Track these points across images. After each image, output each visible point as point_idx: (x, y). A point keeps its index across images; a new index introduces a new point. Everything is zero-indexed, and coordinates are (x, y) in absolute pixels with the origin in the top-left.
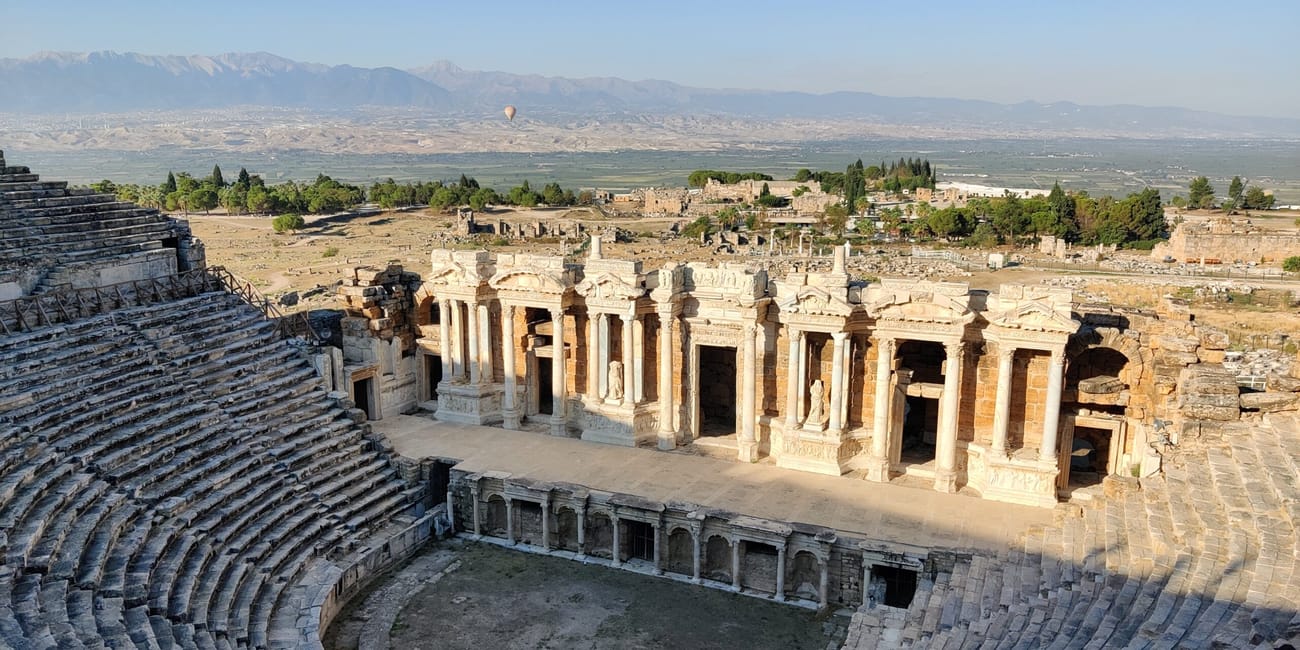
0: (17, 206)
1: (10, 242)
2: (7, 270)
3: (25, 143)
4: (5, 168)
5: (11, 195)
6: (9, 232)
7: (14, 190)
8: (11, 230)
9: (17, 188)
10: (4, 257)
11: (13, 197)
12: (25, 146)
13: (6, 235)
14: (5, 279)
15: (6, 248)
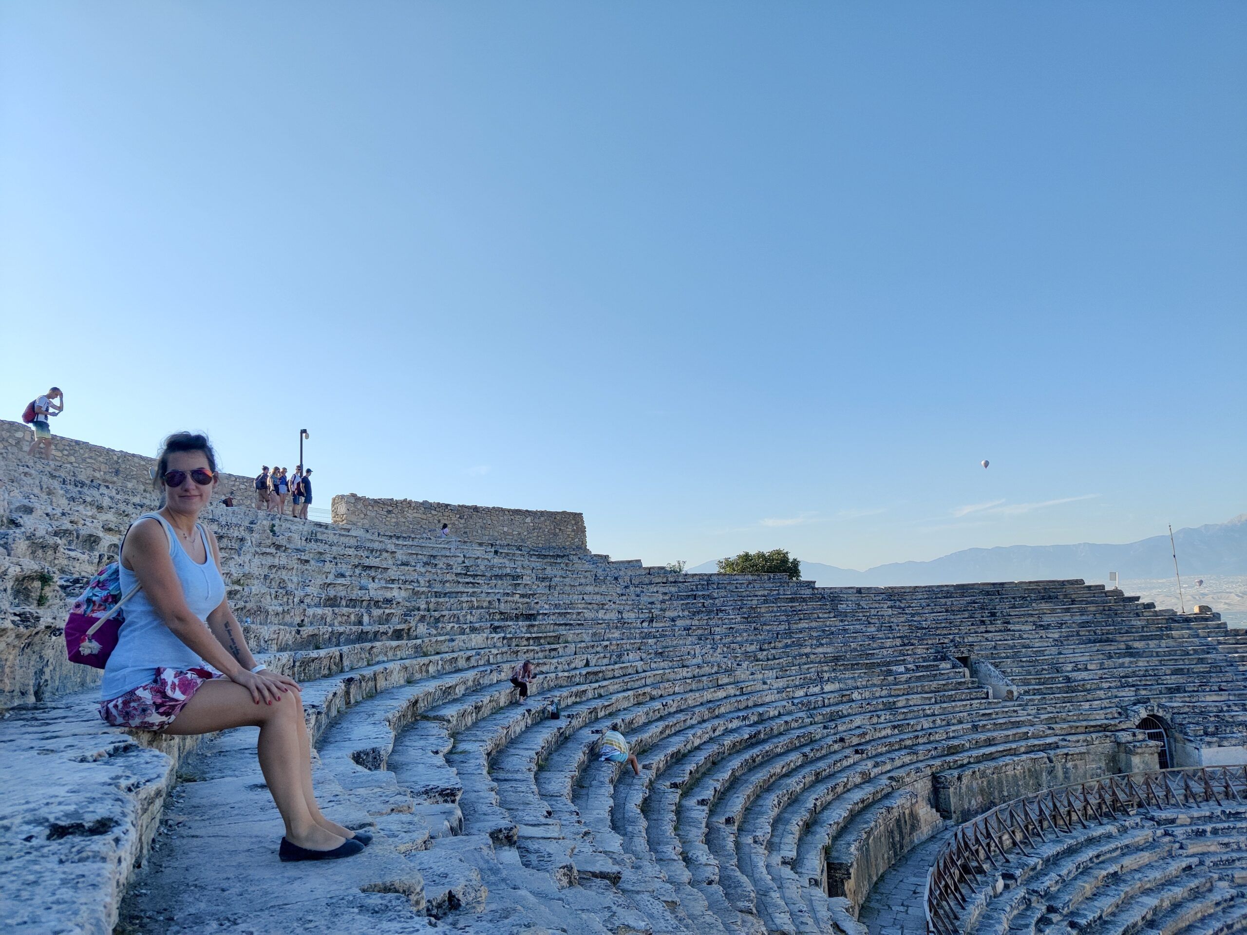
0: (1241, 668)
1: (1236, 705)
2: (1234, 733)
3: (1226, 603)
4: (1227, 631)
5: (1234, 657)
6: (1235, 695)
7: (1237, 652)
8: (1237, 692)
9: (1239, 650)
10: (1231, 720)
11: (1237, 659)
12: (1226, 606)
13: (1231, 698)
14: (1233, 742)
15: (1232, 711)
